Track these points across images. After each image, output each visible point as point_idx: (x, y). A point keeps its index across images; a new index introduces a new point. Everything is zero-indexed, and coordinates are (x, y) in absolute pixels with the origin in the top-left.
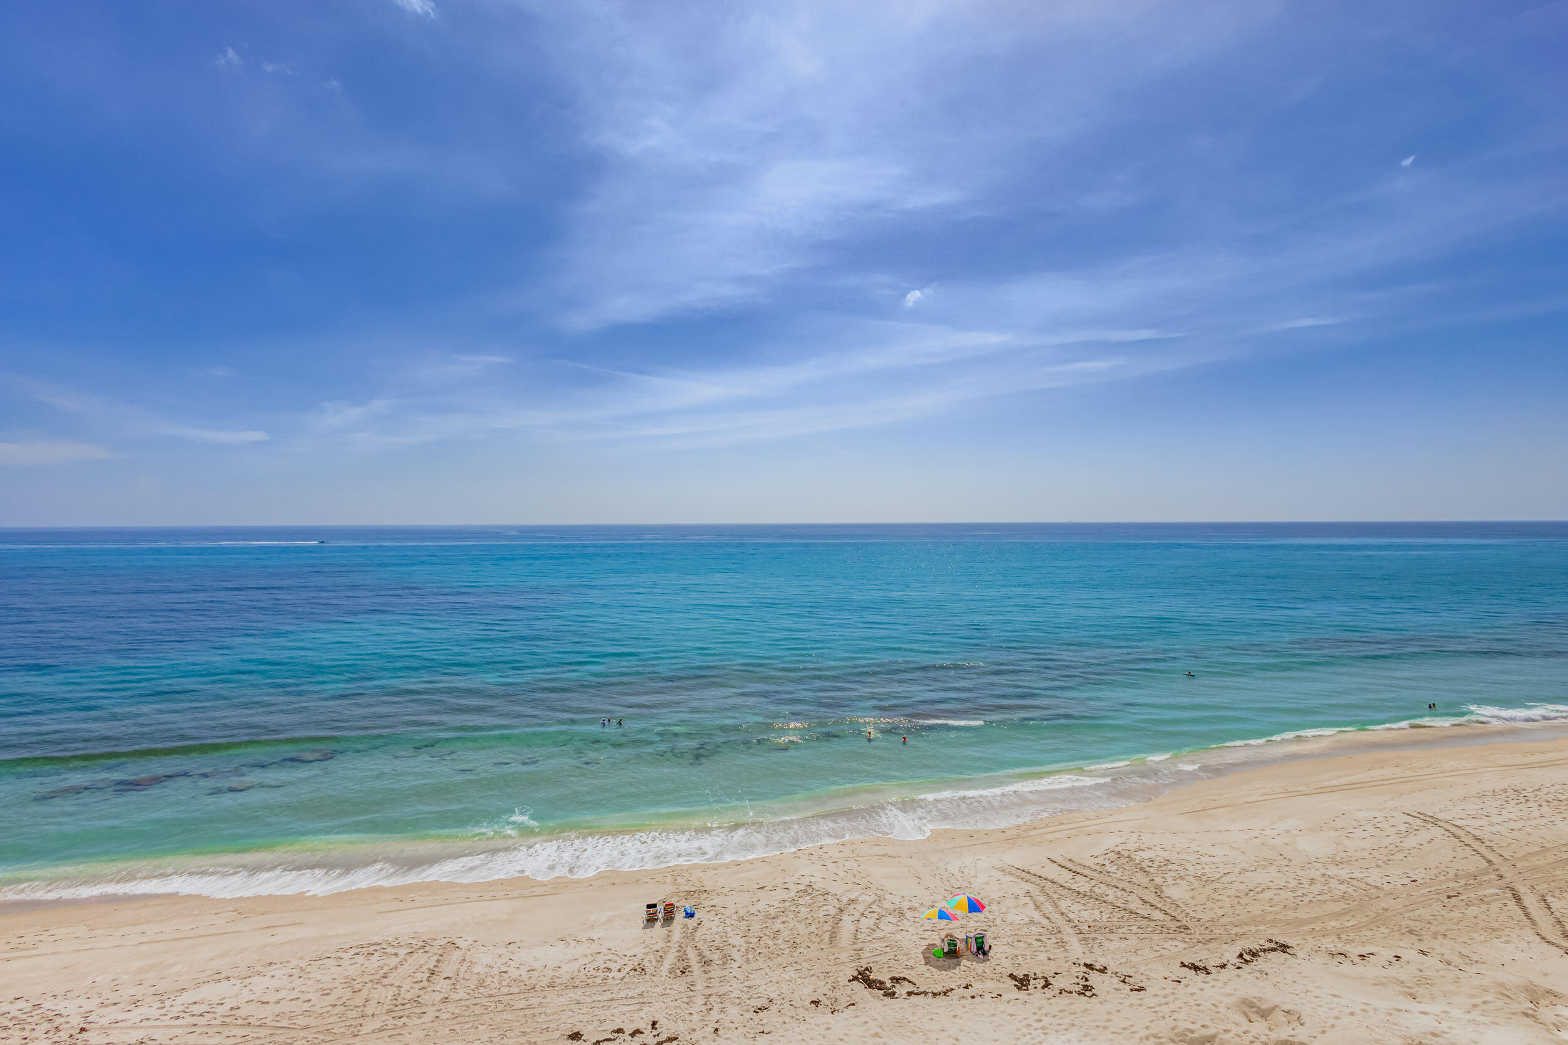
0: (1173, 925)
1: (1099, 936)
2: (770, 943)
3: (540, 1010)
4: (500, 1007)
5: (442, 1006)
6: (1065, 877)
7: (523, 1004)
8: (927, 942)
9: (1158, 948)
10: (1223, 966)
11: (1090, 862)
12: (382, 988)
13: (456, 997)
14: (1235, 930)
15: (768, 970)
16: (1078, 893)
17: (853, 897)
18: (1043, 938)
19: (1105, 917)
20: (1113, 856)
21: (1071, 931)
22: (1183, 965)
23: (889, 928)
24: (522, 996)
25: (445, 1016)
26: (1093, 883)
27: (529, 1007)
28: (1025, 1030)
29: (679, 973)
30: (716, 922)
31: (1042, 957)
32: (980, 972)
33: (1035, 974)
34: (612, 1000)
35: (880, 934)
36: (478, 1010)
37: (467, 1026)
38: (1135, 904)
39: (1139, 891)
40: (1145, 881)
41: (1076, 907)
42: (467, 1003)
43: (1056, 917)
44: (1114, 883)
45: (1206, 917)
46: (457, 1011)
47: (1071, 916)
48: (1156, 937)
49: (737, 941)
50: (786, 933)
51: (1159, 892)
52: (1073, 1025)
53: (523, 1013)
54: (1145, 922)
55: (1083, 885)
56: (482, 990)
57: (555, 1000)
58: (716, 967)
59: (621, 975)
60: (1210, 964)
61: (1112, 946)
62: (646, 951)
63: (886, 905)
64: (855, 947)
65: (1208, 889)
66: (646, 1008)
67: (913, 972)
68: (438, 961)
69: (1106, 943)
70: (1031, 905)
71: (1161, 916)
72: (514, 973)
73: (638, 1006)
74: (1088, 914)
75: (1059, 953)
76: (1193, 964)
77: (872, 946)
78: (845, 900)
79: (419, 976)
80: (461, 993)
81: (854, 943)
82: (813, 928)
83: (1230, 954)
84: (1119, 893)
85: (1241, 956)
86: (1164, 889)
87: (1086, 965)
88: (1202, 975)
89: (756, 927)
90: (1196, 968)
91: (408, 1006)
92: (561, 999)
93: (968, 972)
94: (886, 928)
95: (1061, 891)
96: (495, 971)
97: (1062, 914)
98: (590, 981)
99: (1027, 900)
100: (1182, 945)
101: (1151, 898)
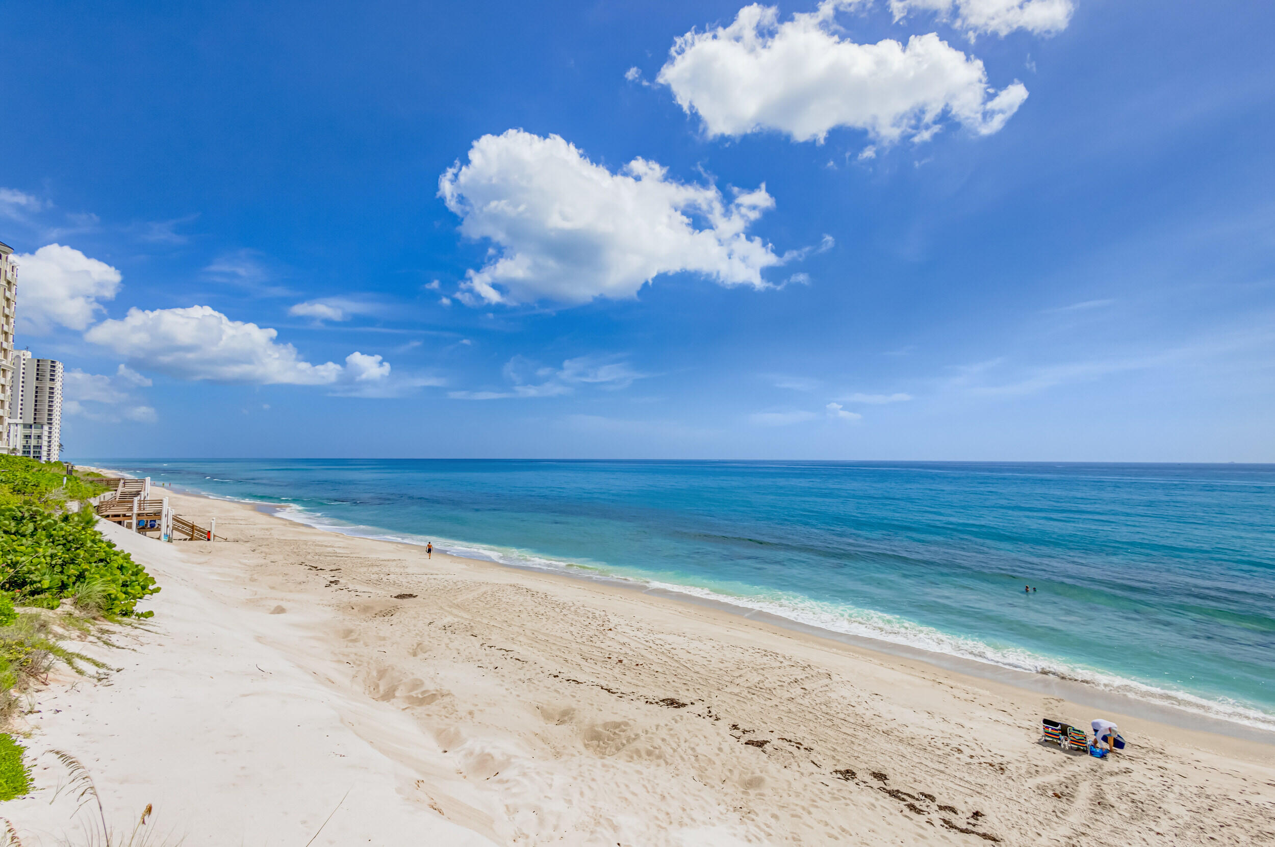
3: (861, 743)
4: (829, 723)
5: (786, 702)
7: (851, 731)
12: (756, 674)
13: (801, 701)
24: (854, 726)
25: (782, 708)
27: (854, 736)
29: (1050, 793)
30: (1155, 781)
34: (942, 772)
36: (809, 716)
37: (794, 721)
42: (805, 709)
46: (794, 710)
53: (845, 736)
56: (823, 707)
57: (881, 743)
58: (1116, 816)
59: (969, 760)
62: (1022, 759)
66: (977, 798)
68: (807, 677)
72: (860, 710)
73: (969, 792)
79: (784, 679)
80: (806, 701)
91: (763, 691)
92: (889, 746)
96: (846, 702)
98: (929, 748)
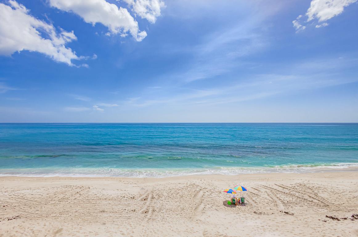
0: (322, 204)
1: (291, 205)
2: (175, 195)
5: (73, 200)
6: (280, 189)
8: (226, 200)
9: (316, 210)
10: (345, 219)
11: (290, 186)
12: (62, 195)
14: (349, 208)
15: (171, 202)
16: (284, 193)
17: (206, 187)
18: (269, 203)
19: (294, 200)
20: (298, 185)
21: (280, 202)
22: (327, 216)
23: (215, 195)
24: (96, 200)
26: (290, 191)
28: (256, 229)
29: (143, 200)
31: (268, 208)
32: (243, 210)
33: (264, 213)
35: (210, 196)
38: (306, 197)
39: (307, 194)
40: (311, 191)
41: (283, 196)
43: (275, 198)
44: (298, 191)
45: (336, 203)
47: (281, 198)
48: (315, 207)
49: (165, 194)
50: (181, 194)
51: (316, 195)
52: (277, 230)
54: (310, 203)
55: (287, 191)
56: (86, 198)
57: (104, 203)
58: (155, 200)
59: (127, 199)
60: (339, 218)
61: (296, 208)
63: (216, 190)
64: (201, 199)
65: (337, 195)
67: (219, 208)
68: (81, 191)
69: (294, 207)
70: (266, 194)
71: (318, 202)
74: (288, 199)
75: (275, 208)
76: (331, 217)
77: (207, 199)
78: (203, 188)
79: (73, 193)
81: (201, 198)
82: (190, 193)
83: (349, 215)
84: (300, 194)
85: (353, 216)
86: (318, 194)
87: (285, 212)
88: (336, 221)
89: (173, 192)
90: (333, 218)
93: (238, 210)
94: (213, 195)
95: (278, 192)
97: (277, 198)
99: (265, 193)
100: (326, 211)
101: (313, 196)
